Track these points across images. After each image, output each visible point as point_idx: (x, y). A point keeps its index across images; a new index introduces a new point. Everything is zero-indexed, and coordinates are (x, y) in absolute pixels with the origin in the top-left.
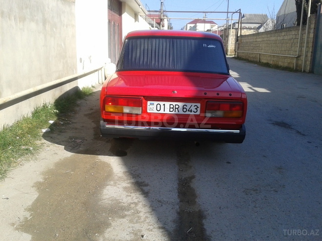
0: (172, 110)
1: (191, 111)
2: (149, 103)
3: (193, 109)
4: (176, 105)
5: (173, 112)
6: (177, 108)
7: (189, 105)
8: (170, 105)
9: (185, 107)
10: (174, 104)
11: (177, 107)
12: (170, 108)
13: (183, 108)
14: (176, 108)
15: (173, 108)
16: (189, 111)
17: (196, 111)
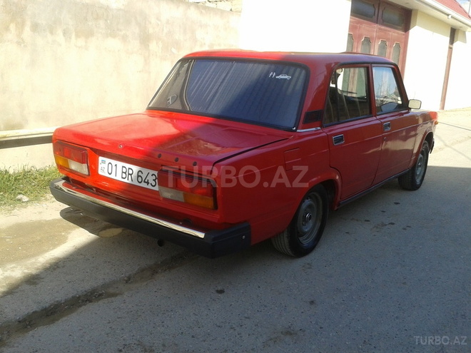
0: (124, 176)
1: (148, 183)
2: (101, 159)
3: (151, 179)
4: (129, 169)
5: (126, 180)
6: (131, 175)
7: (146, 171)
8: (123, 167)
9: (140, 174)
10: (128, 166)
11: (131, 172)
12: (123, 172)
13: (138, 176)
14: (129, 174)
15: (125, 173)
16: (145, 182)
17: (154, 184)
